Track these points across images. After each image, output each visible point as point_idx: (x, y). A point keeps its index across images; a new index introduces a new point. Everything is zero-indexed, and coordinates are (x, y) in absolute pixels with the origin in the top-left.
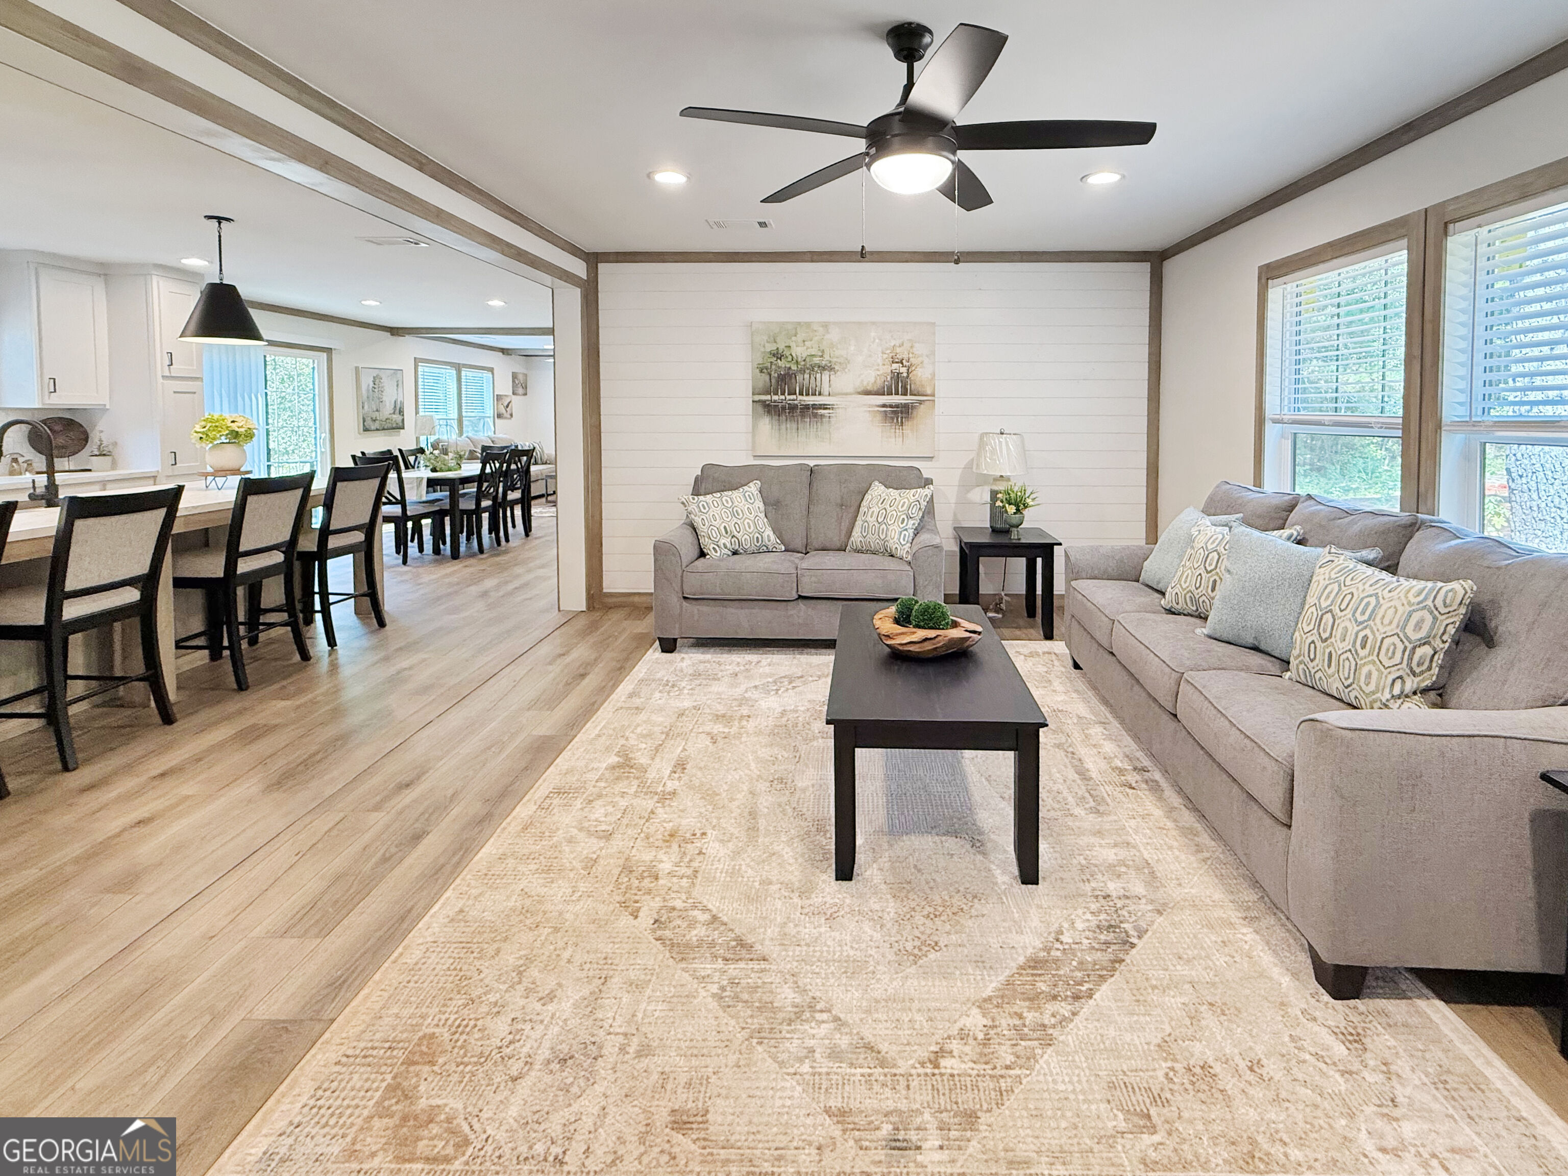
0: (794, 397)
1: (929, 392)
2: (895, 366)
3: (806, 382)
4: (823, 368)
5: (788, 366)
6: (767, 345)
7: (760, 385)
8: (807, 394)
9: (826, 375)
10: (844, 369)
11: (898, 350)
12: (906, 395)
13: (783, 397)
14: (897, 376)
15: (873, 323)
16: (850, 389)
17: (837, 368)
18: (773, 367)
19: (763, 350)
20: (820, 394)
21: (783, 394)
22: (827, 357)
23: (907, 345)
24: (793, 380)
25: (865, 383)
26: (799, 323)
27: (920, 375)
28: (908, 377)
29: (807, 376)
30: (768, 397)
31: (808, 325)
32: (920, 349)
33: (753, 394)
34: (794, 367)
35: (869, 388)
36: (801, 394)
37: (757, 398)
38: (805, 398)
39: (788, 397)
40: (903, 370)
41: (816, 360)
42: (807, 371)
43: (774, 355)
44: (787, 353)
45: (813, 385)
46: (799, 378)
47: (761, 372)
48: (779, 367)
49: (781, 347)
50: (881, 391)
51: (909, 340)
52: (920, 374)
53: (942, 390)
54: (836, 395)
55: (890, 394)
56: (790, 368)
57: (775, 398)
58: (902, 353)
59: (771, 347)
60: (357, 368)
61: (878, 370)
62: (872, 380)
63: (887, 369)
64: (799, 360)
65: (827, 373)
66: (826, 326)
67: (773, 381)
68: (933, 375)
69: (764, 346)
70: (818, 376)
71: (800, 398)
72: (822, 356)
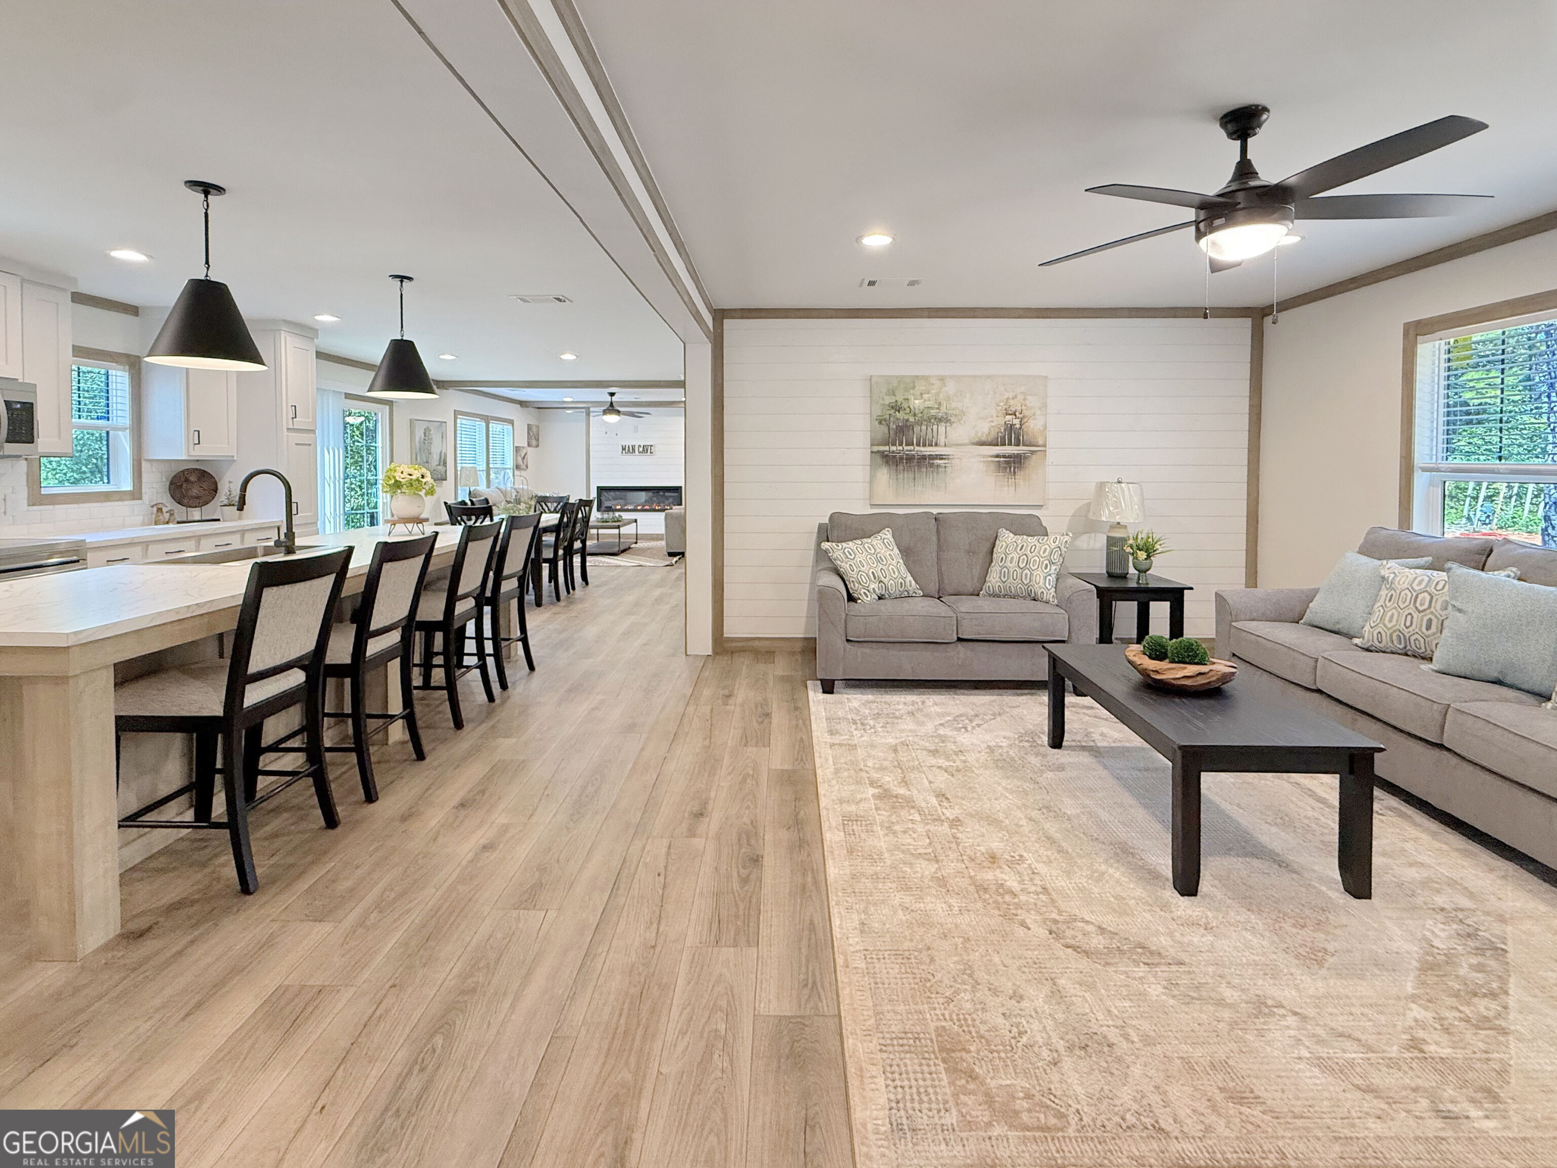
0: (912, 448)
1: (1041, 443)
2: (1008, 417)
3: (924, 432)
4: (940, 420)
5: (906, 418)
6: (886, 398)
7: (879, 436)
8: (924, 445)
9: (942, 429)
10: (959, 421)
11: (1011, 402)
12: (1018, 445)
13: (901, 448)
14: (1010, 428)
15: (989, 377)
16: (967, 441)
17: (952, 419)
18: (892, 419)
19: (881, 402)
20: (936, 445)
21: (901, 444)
22: (943, 409)
23: (1020, 397)
24: (911, 432)
25: (980, 434)
26: (917, 377)
27: (1033, 426)
28: (1020, 428)
29: (924, 427)
30: (887, 448)
31: (926, 378)
32: (1032, 401)
33: (872, 445)
34: (912, 419)
35: (984, 439)
36: (918, 445)
37: (876, 449)
38: (922, 449)
39: (906, 448)
40: (1017, 422)
41: (933, 412)
42: (925, 423)
43: (893, 407)
44: (905, 405)
45: (929, 436)
46: (917, 429)
47: (880, 423)
48: (898, 419)
49: (900, 398)
50: (994, 442)
51: (1023, 393)
52: (1032, 426)
53: (1052, 440)
54: (951, 446)
55: (1003, 444)
56: (907, 420)
57: (893, 448)
58: (1015, 405)
59: (889, 400)
61: (992, 422)
62: (986, 430)
63: (1001, 421)
64: (917, 411)
65: (943, 424)
66: (942, 379)
67: (892, 432)
68: (1045, 427)
69: (883, 399)
70: (935, 427)
71: (917, 448)
72: (938, 408)
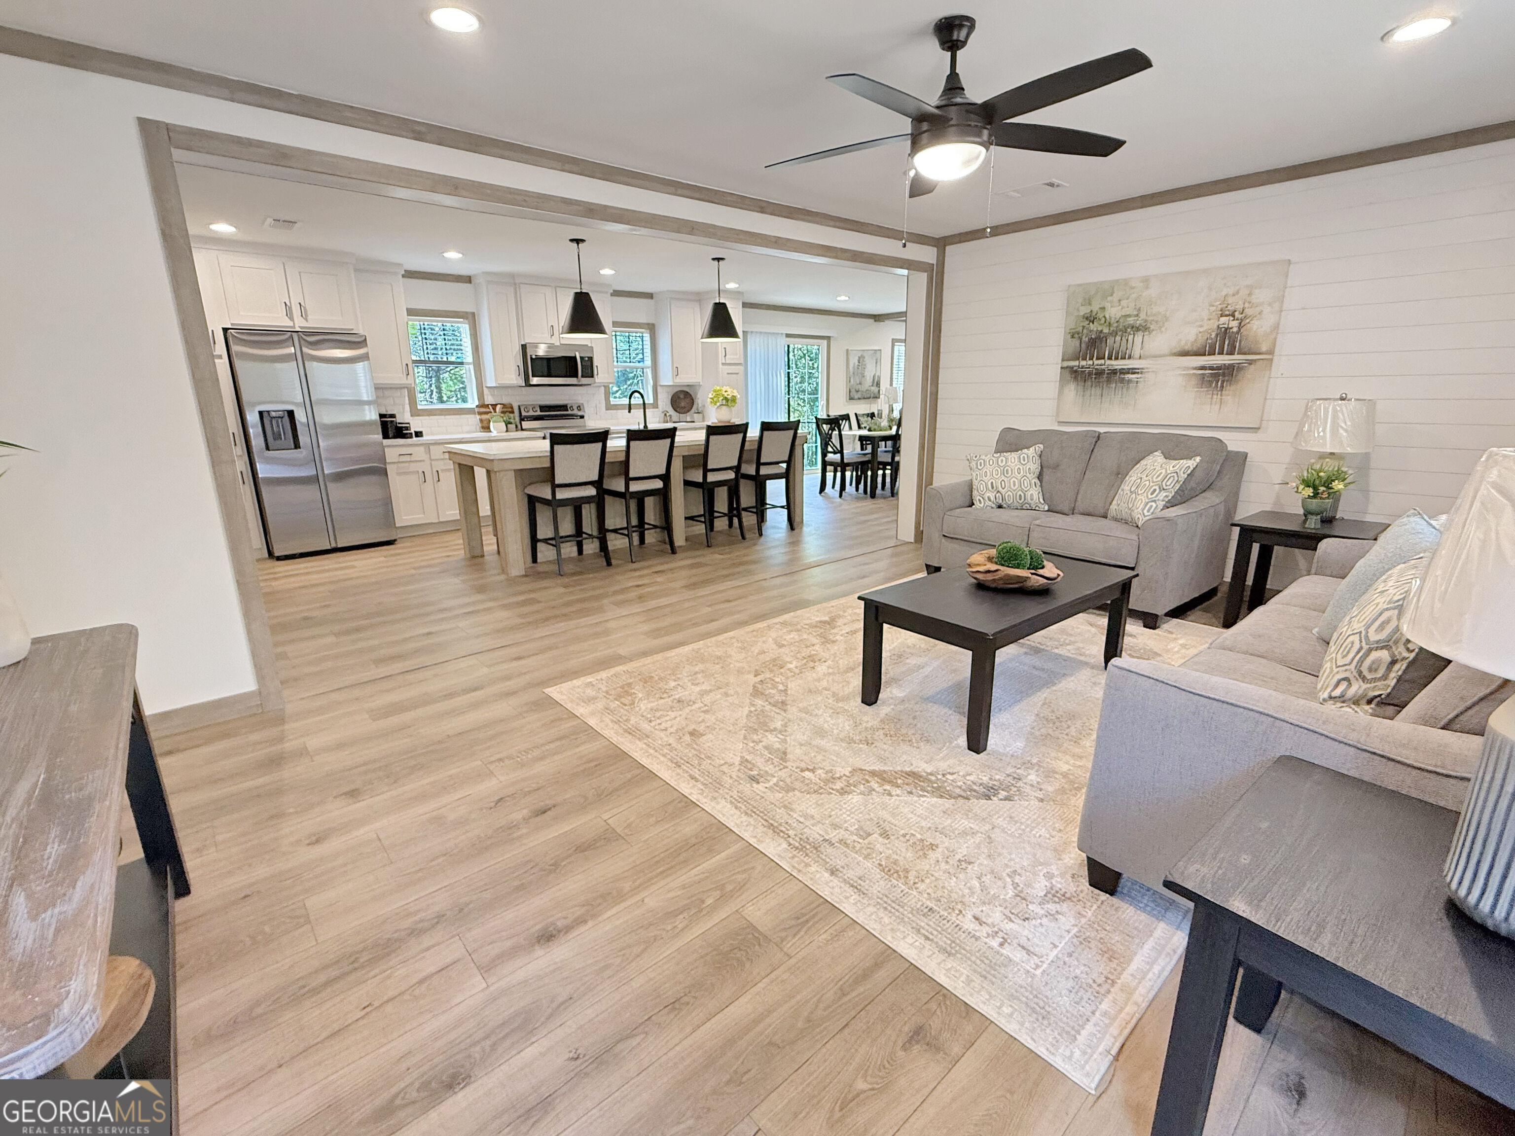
0: (1102, 361)
1: (1264, 349)
2: (1224, 320)
3: (1117, 344)
4: (1136, 329)
5: (1100, 329)
6: (1082, 308)
7: (1071, 350)
8: (1117, 358)
9: (1138, 338)
10: (1160, 328)
11: (1230, 300)
12: (1231, 353)
13: (1091, 362)
14: (1225, 332)
15: (1205, 271)
16: (1166, 352)
17: (1152, 327)
18: (1085, 331)
19: (1076, 314)
20: (1130, 358)
21: (1091, 359)
22: (1143, 316)
23: (1244, 292)
24: (1104, 344)
25: (1183, 343)
26: (1117, 281)
27: (1258, 328)
28: (1238, 333)
29: (1118, 338)
31: (1126, 282)
32: (1261, 296)
33: (1063, 360)
34: (1106, 331)
35: (1187, 348)
36: (1110, 358)
37: (1066, 364)
38: (1113, 362)
39: (1096, 362)
40: (1234, 324)
41: (1131, 321)
42: (1120, 333)
43: (1087, 319)
44: (1100, 315)
45: (1123, 348)
46: (1110, 341)
47: (1073, 337)
48: (1091, 331)
49: (1095, 307)
50: (1200, 351)
51: (1247, 286)
52: (1255, 327)
53: (1285, 346)
54: (1146, 358)
55: (1211, 353)
56: (1101, 331)
58: (1236, 304)
59: (1085, 310)
60: (847, 350)
61: (1201, 326)
62: (1192, 338)
63: (1214, 324)
64: (1113, 321)
65: (1140, 333)
66: (1146, 280)
67: (1083, 346)
68: (1276, 327)
69: (1078, 310)
70: (1130, 338)
71: (1108, 362)
72: (1137, 315)
